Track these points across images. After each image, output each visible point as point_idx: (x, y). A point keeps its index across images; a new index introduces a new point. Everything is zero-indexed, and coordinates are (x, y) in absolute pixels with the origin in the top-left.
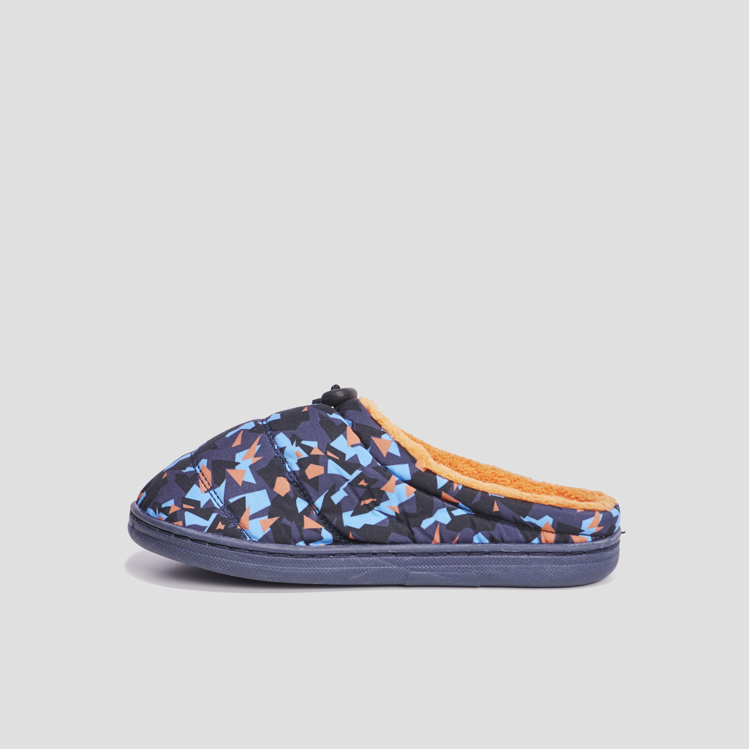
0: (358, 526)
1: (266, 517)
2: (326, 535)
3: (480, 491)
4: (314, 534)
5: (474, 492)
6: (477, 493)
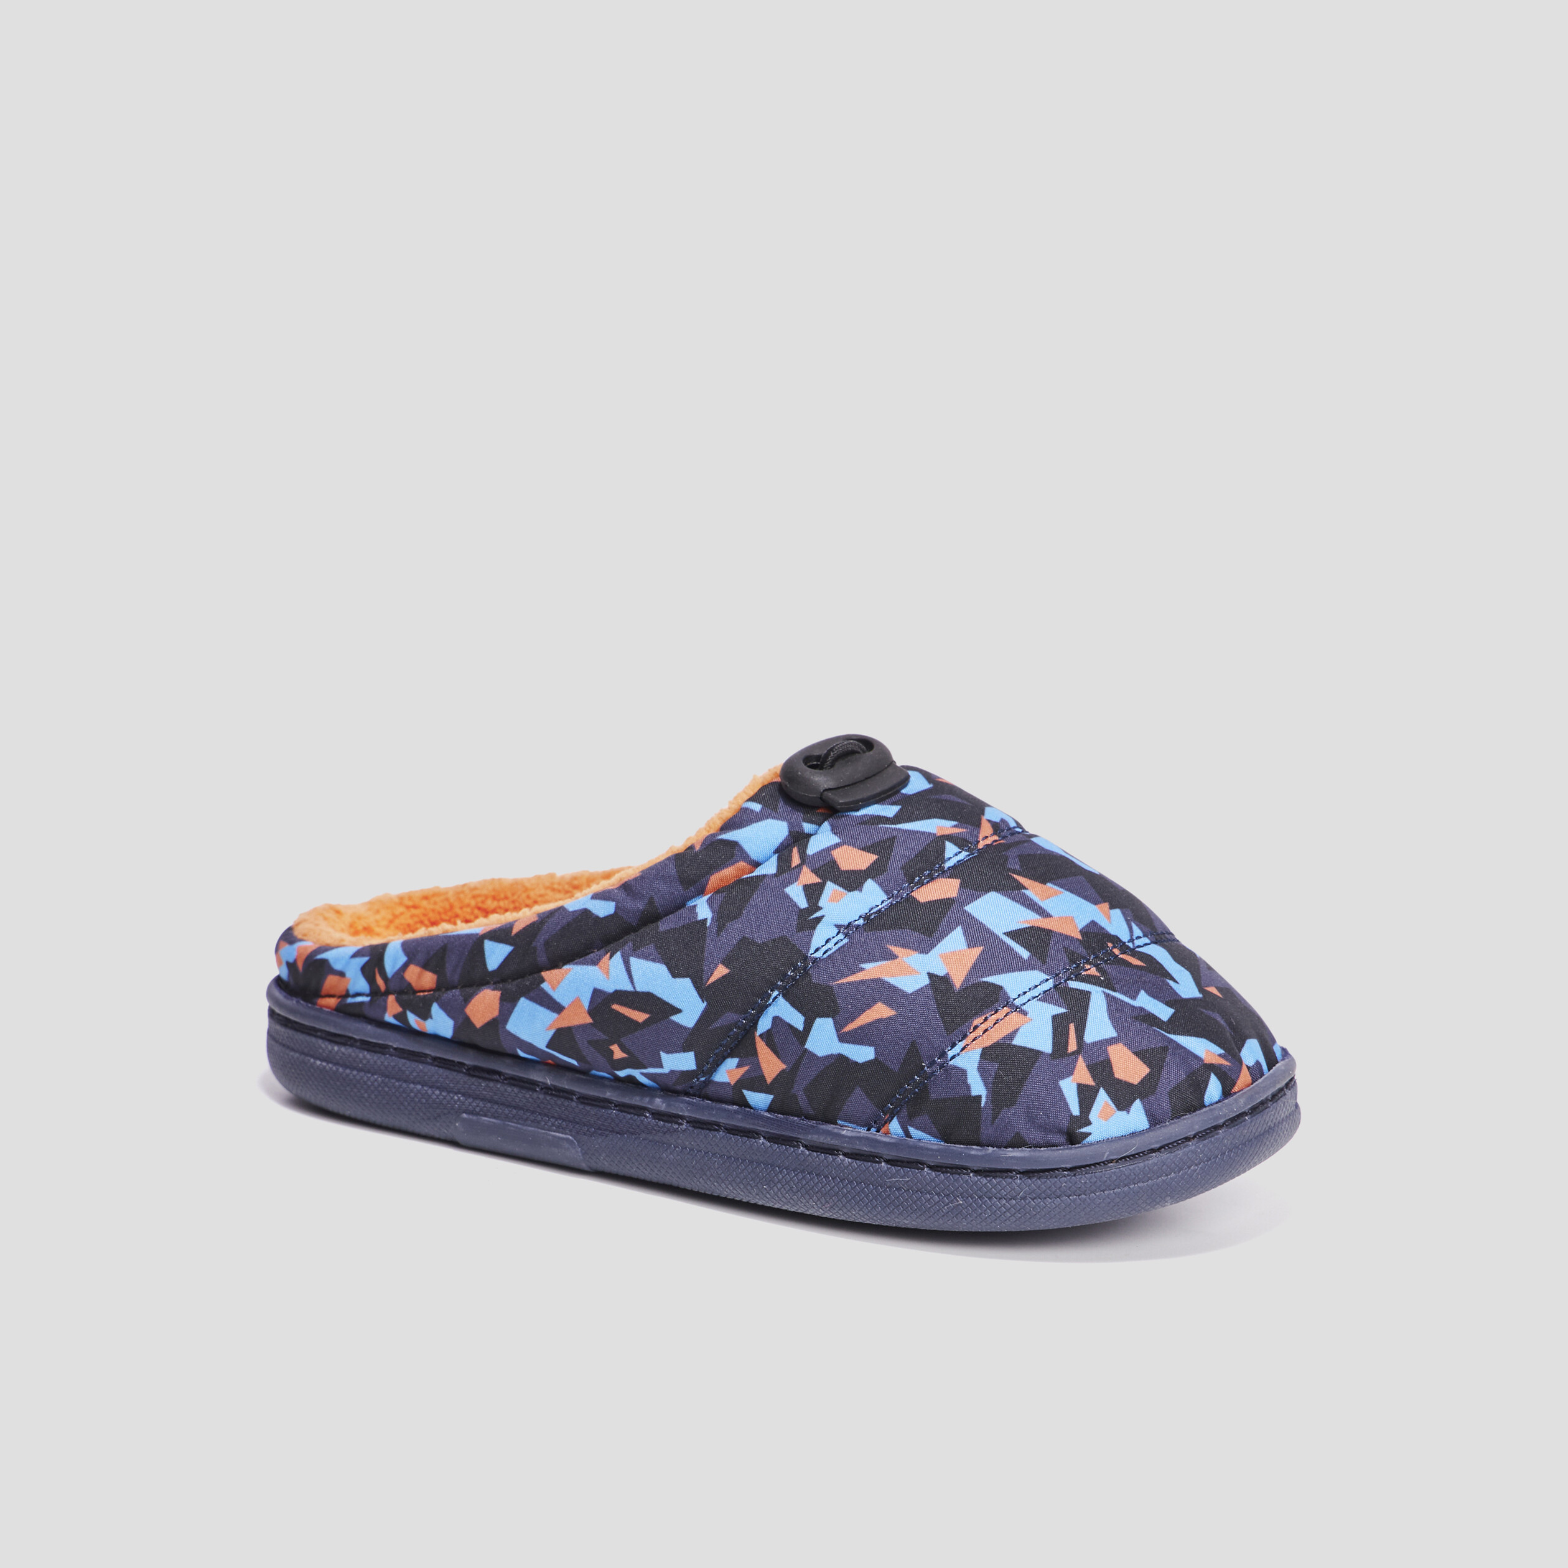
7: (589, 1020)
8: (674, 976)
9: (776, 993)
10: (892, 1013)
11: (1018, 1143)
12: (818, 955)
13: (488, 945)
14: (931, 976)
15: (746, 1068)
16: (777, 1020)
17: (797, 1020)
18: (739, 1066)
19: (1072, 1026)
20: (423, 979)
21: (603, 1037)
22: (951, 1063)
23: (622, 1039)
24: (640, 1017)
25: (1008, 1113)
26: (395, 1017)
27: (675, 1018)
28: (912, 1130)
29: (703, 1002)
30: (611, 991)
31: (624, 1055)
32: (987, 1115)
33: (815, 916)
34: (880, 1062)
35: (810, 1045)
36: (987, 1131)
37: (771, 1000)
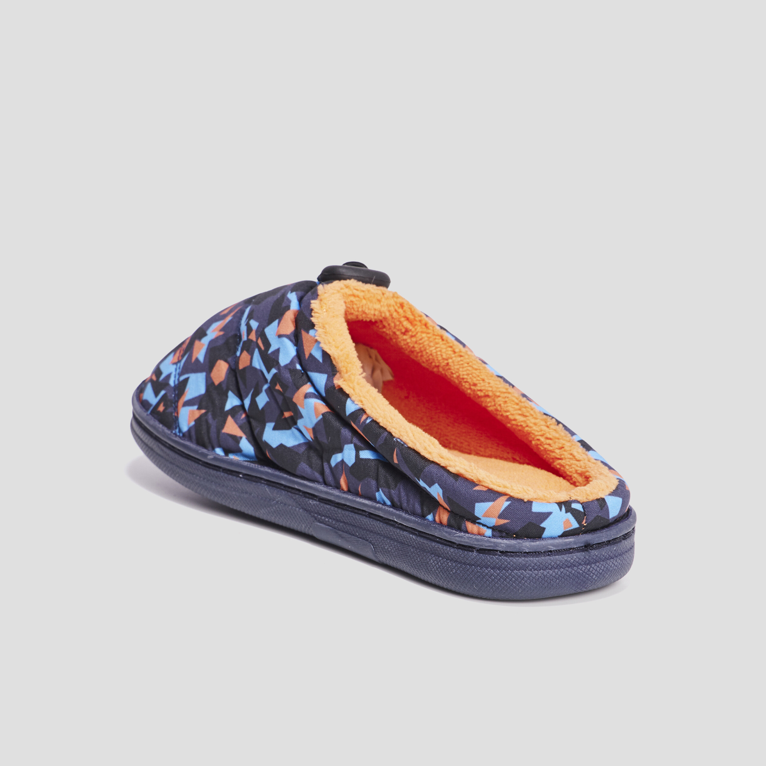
0: (274, 444)
1: (195, 407)
2: (246, 446)
3: (387, 431)
4: (231, 442)
5: (382, 430)
6: (383, 433)
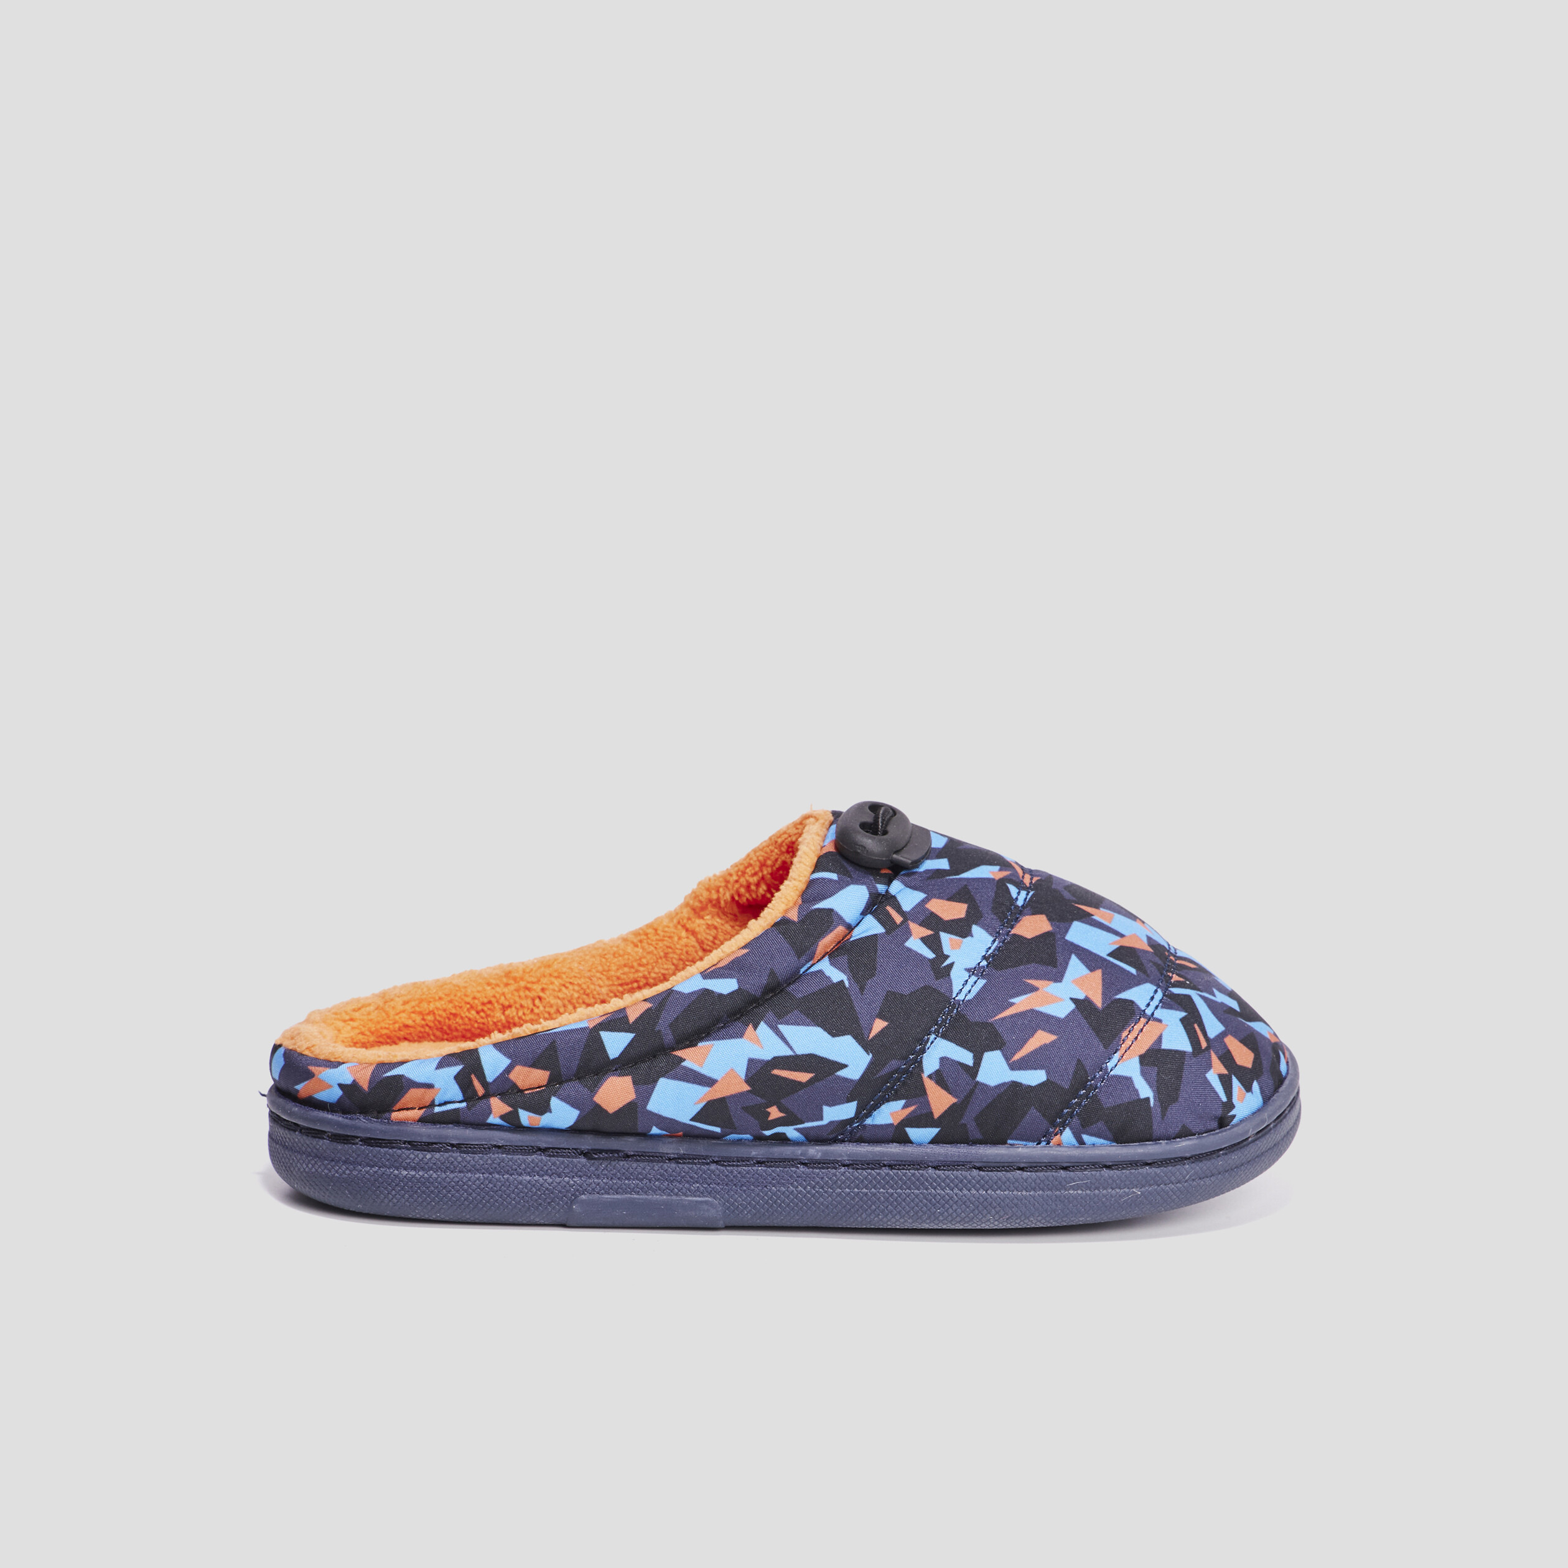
7: (746, 1088)
8: (834, 1035)
9: (933, 1037)
10: (1053, 1038)
11: (1185, 1133)
12: (961, 997)
13: (605, 1036)
14: (1074, 1000)
15: (912, 1108)
16: (944, 1060)
17: (966, 1057)
18: (905, 1107)
19: (1196, 1026)
20: (530, 1077)
21: (763, 1101)
22: (1112, 1073)
23: (783, 1101)
24: (803, 1077)
25: (1173, 1109)
26: (502, 1117)
27: (842, 1073)
28: (1085, 1137)
29: (869, 1055)
30: (769, 1058)
31: (782, 1115)
32: (1157, 1112)
33: (945, 964)
34: (1052, 1083)
35: (980, 1078)
36: (1158, 1128)
37: (929, 1044)
